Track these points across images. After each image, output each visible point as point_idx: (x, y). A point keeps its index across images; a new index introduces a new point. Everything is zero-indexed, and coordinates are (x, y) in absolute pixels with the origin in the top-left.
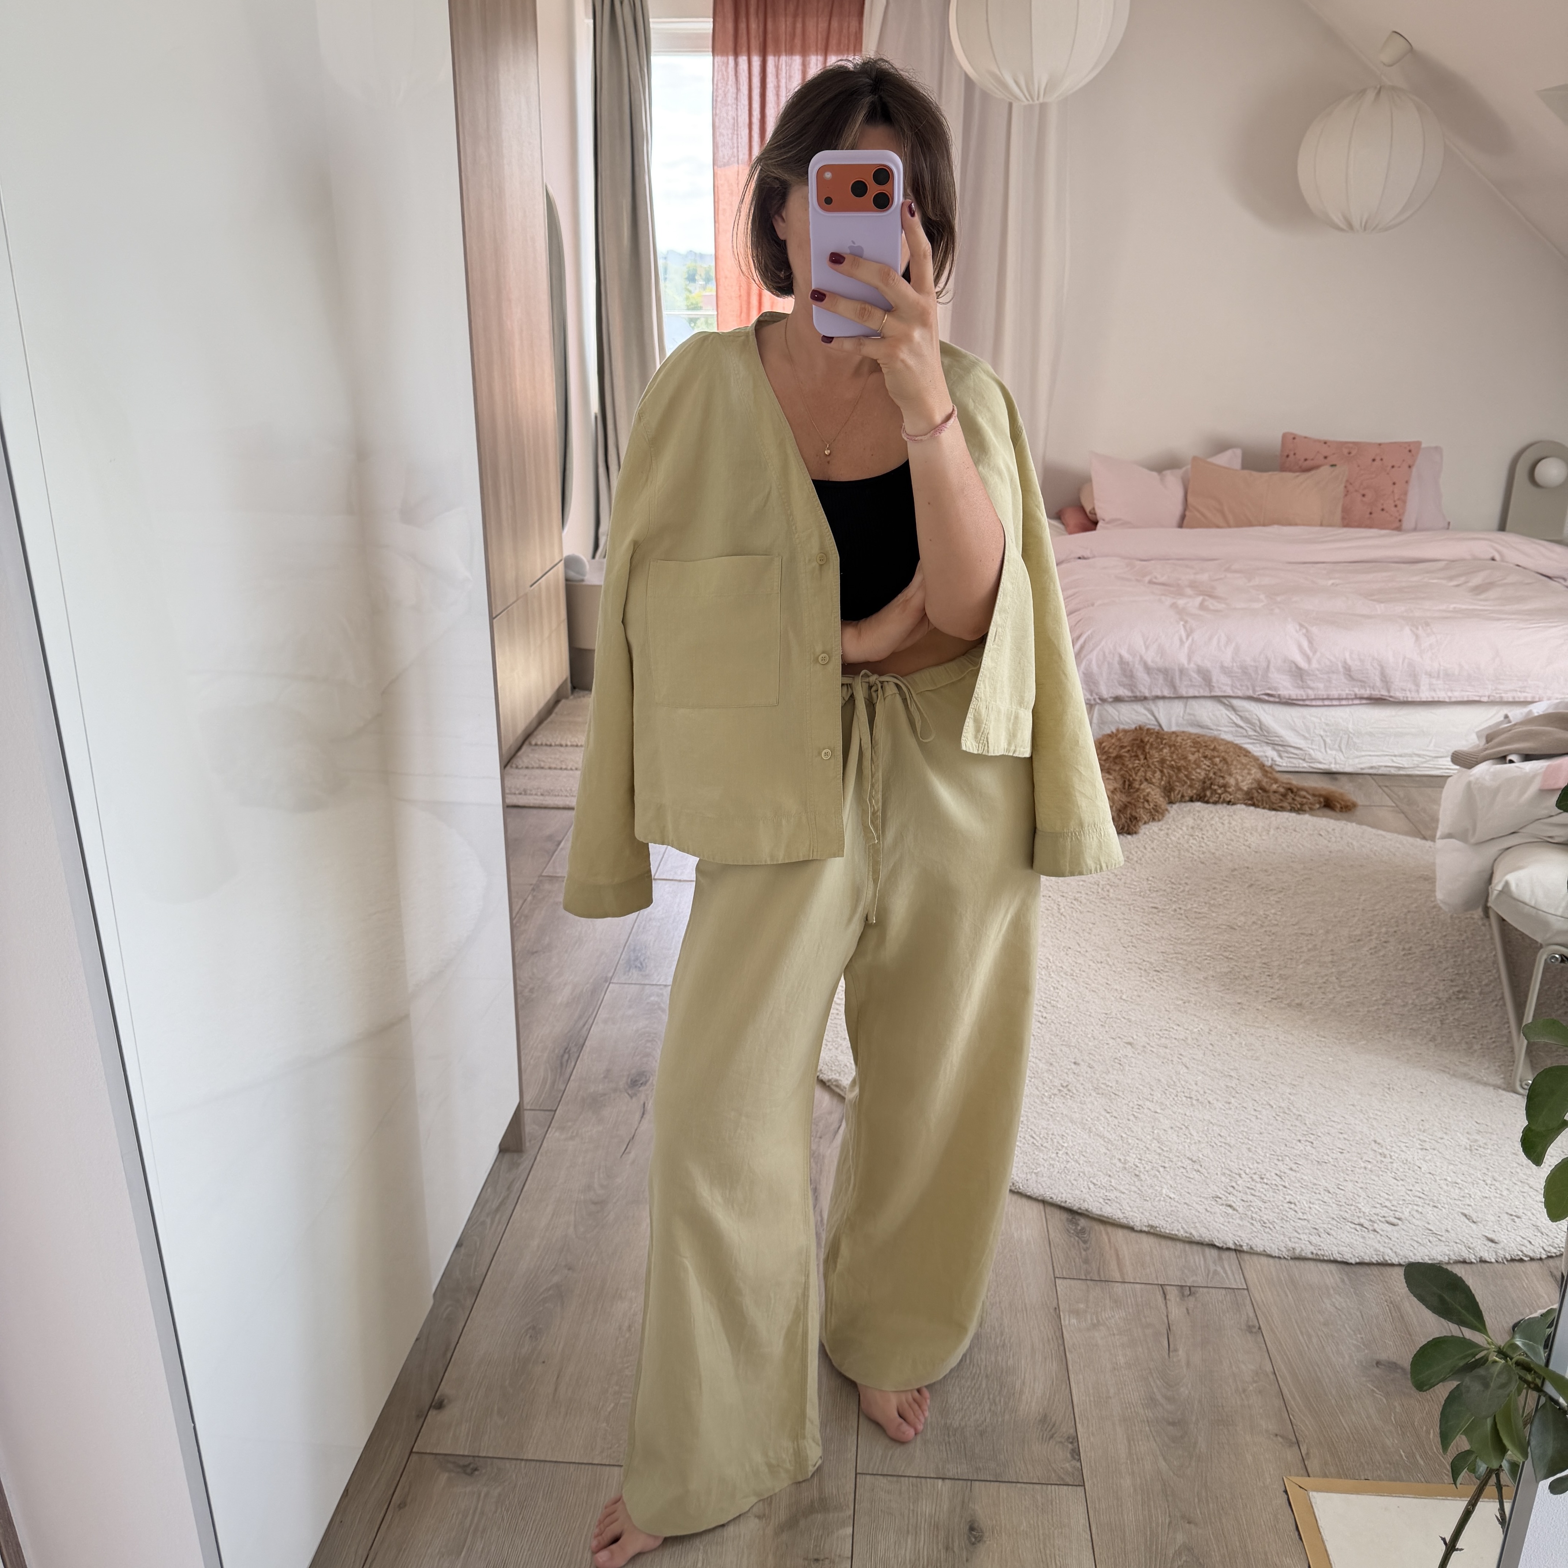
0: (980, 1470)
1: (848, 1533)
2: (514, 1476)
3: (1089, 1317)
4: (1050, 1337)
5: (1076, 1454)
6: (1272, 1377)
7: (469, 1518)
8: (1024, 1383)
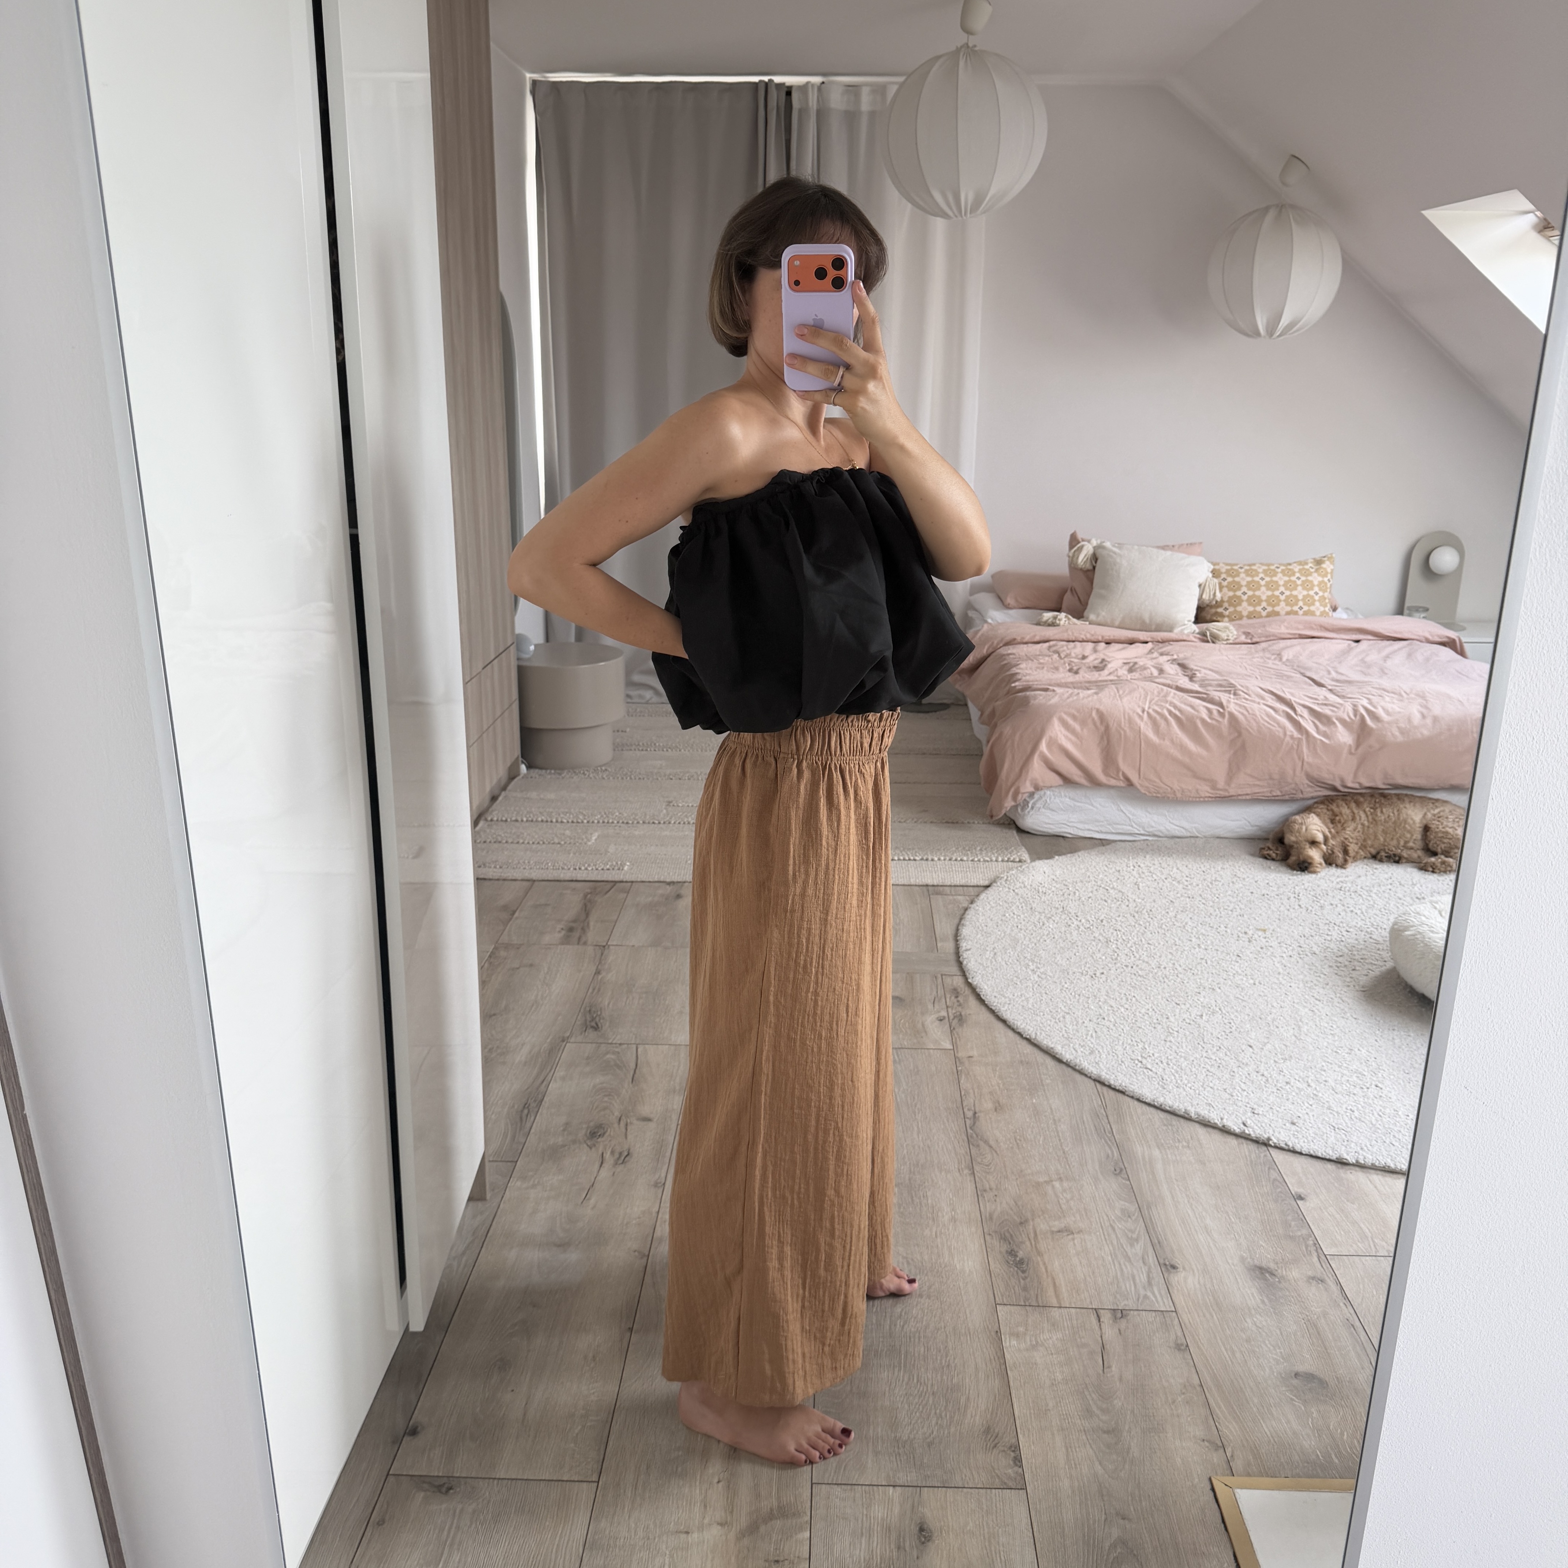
0: (929, 1477)
1: (806, 1537)
2: (488, 1494)
3: (1028, 1339)
4: (992, 1358)
5: (1018, 1461)
6: (1199, 1389)
7: (445, 1533)
8: (968, 1399)
